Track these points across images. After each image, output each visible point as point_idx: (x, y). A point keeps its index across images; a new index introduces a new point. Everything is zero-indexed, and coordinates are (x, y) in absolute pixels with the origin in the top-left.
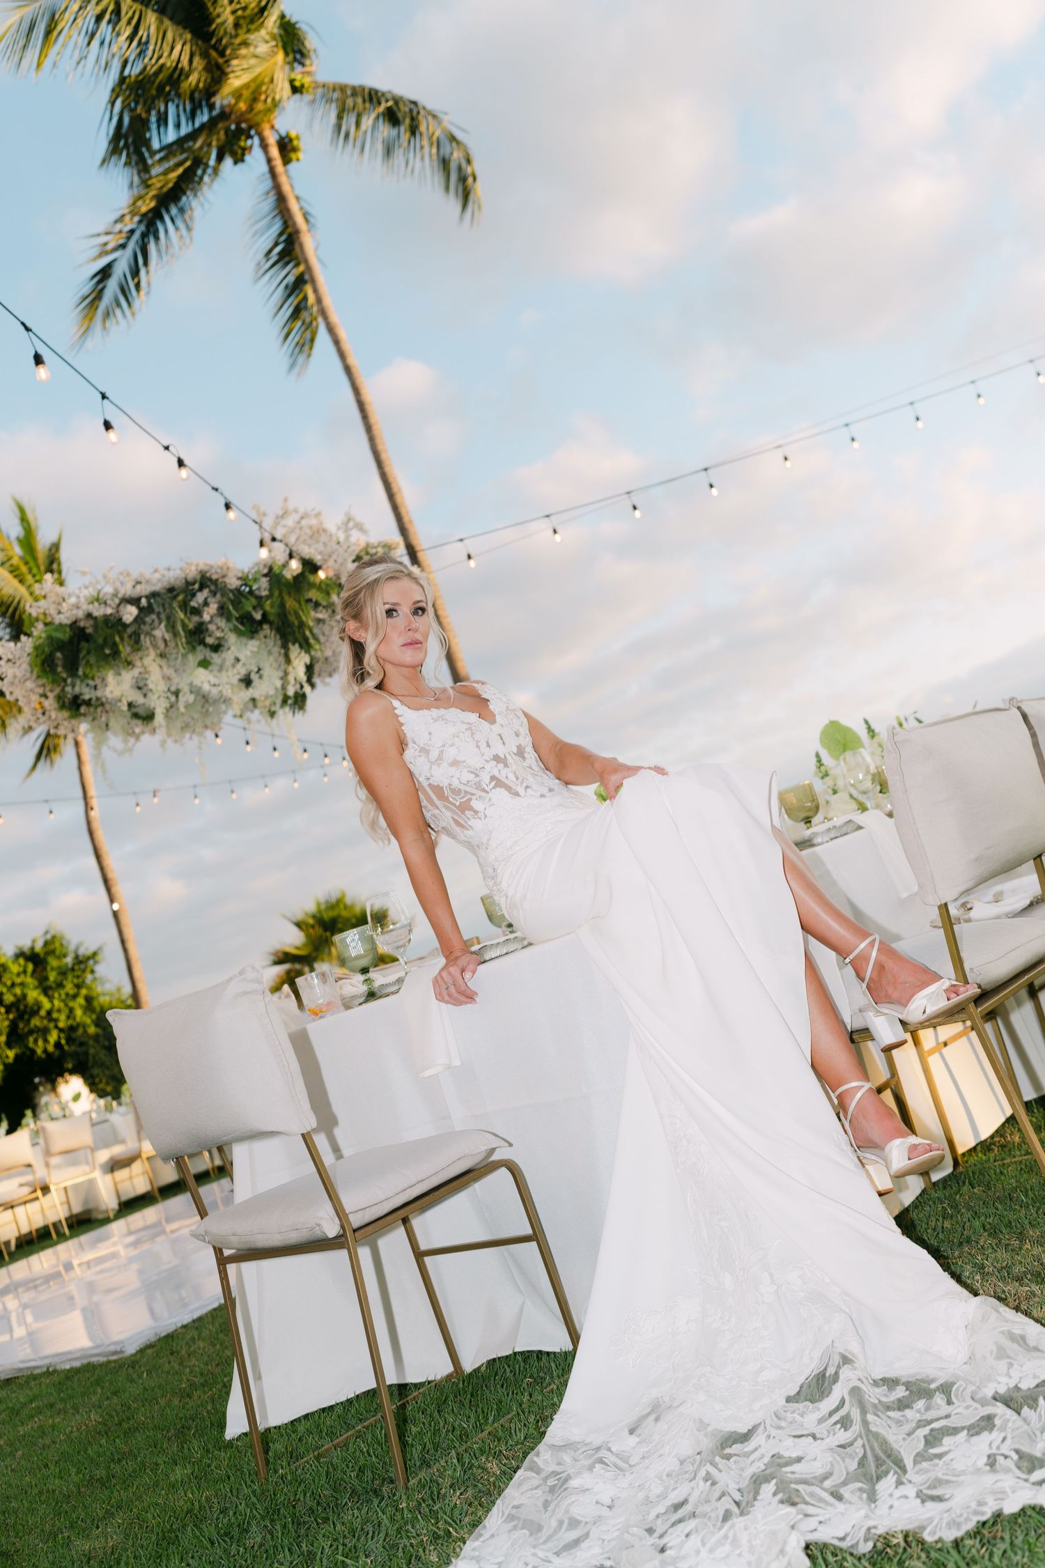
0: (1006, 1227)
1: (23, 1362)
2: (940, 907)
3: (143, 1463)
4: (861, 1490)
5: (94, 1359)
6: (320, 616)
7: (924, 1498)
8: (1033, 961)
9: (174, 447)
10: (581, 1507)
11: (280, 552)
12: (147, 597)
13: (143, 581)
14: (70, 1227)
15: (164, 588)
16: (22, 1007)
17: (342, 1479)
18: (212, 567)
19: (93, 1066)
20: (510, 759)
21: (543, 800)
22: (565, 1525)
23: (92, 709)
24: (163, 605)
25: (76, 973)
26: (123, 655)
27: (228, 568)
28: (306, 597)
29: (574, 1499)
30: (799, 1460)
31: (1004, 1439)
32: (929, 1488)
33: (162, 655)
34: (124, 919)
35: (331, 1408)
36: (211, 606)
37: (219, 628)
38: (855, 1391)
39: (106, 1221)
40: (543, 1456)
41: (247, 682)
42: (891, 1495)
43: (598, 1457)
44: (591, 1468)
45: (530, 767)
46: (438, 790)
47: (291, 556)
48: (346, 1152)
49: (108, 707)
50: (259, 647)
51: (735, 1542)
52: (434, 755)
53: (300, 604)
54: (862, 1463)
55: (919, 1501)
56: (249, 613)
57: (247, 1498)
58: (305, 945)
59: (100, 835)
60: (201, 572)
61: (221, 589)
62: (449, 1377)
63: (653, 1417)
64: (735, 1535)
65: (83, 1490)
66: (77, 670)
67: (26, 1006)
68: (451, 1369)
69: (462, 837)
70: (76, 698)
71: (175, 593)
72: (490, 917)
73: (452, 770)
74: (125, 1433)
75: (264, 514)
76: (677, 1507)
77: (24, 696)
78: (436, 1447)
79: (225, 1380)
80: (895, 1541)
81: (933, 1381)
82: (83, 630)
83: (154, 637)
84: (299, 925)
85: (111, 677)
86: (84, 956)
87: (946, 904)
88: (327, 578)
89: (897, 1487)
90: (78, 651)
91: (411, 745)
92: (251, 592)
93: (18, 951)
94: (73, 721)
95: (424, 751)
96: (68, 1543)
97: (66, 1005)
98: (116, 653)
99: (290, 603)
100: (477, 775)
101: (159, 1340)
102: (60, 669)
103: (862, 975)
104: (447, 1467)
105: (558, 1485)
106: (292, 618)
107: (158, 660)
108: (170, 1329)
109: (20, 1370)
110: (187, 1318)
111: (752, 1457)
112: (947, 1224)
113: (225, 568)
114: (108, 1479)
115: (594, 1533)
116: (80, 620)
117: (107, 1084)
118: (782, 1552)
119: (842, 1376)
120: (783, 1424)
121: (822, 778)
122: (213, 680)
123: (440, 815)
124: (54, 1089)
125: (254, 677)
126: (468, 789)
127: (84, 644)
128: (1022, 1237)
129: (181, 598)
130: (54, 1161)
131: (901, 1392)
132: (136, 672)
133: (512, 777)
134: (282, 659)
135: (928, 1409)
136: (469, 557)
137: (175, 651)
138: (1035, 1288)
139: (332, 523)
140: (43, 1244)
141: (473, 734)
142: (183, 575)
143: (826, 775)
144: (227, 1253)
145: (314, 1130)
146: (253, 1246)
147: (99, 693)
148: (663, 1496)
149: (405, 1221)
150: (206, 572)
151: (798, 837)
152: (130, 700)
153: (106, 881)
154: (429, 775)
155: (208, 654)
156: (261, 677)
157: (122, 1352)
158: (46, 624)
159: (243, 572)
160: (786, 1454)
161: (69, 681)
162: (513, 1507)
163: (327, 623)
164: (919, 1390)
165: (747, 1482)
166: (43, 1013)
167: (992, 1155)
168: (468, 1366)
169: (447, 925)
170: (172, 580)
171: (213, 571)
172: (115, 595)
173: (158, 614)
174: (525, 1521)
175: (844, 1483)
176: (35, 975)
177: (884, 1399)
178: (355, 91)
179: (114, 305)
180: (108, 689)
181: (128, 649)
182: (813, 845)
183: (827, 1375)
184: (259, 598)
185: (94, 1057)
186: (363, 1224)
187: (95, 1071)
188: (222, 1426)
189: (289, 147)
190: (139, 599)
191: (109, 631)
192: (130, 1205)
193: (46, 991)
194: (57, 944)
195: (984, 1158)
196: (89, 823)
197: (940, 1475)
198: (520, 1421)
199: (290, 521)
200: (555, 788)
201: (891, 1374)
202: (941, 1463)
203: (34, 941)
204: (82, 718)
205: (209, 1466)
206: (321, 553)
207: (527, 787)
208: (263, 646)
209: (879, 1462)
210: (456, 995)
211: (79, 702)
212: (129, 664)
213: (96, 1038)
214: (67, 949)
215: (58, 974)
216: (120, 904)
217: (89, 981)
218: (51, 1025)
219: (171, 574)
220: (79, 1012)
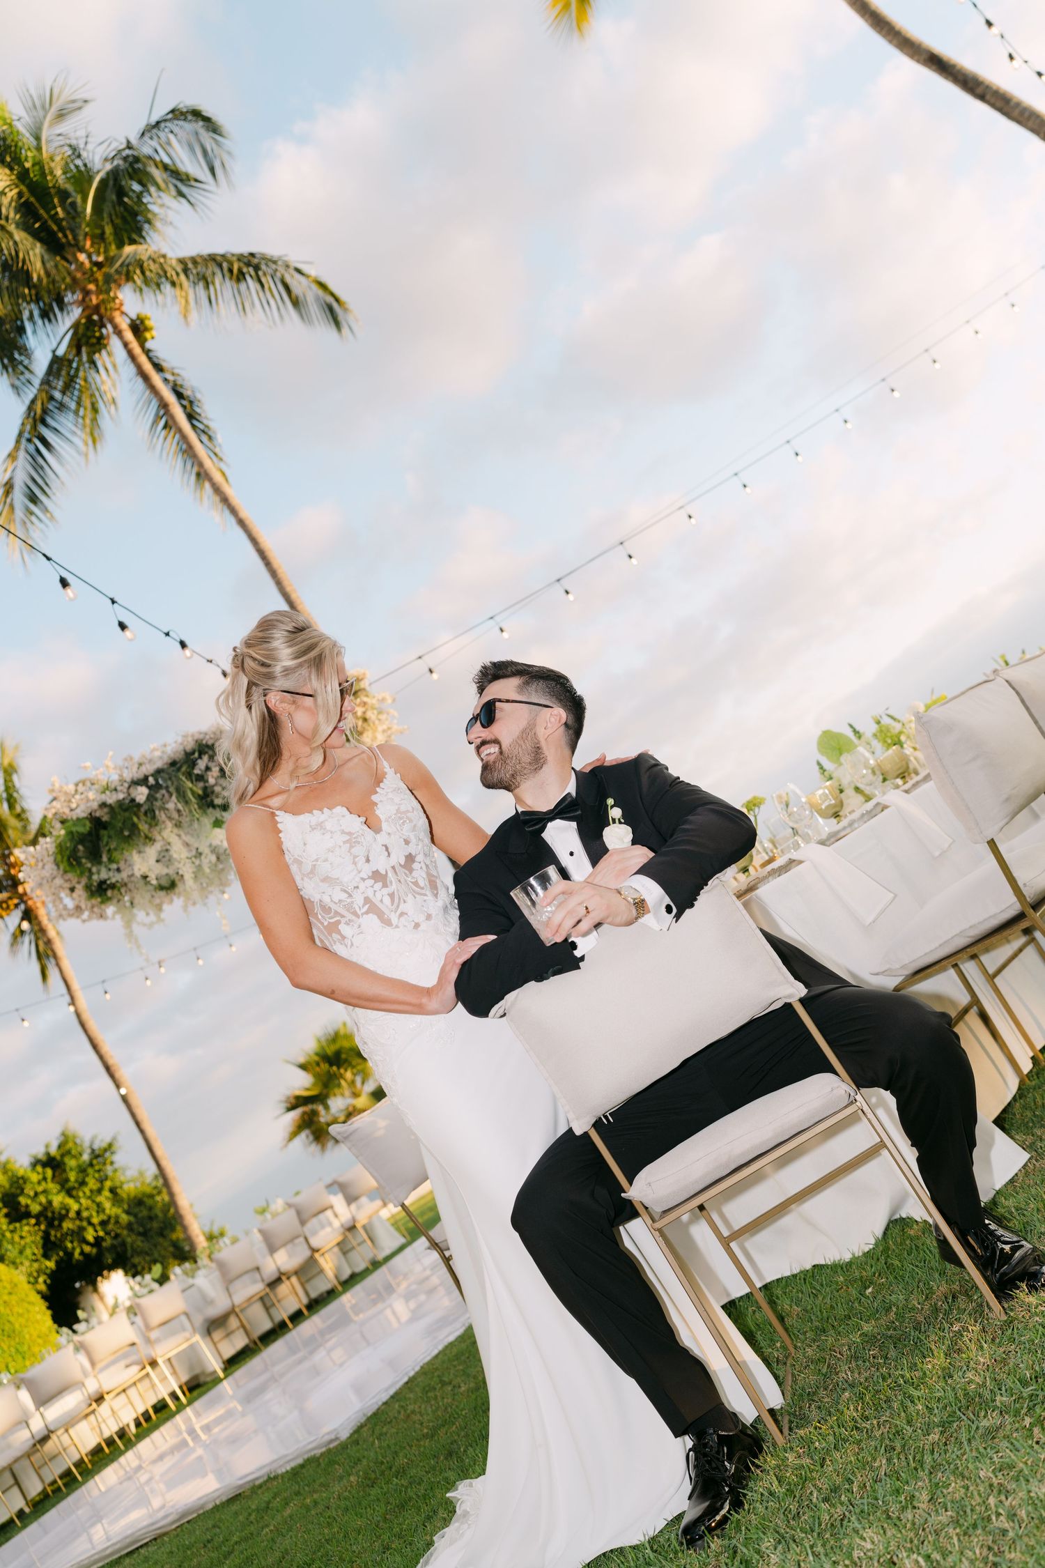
1: (241, 1479)
2: (988, 842)
9: (174, 632)
12: (152, 775)
13: (146, 761)
14: (186, 1394)
15: (167, 764)
16: (50, 1214)
18: (206, 734)
19: (132, 1256)
20: (391, 875)
23: (117, 891)
24: (170, 779)
25: (97, 1168)
26: (142, 833)
27: (221, 732)
33: (178, 825)
34: (134, 1101)
36: (214, 769)
39: (217, 1381)
49: (132, 885)
52: (307, 867)
58: (314, 1085)
60: (197, 741)
66: (101, 857)
67: (53, 1213)
70: (102, 883)
71: (178, 765)
73: (325, 888)
82: (100, 819)
83: (168, 809)
84: (303, 1067)
85: (135, 858)
86: (100, 1149)
90: (99, 840)
93: (33, 1160)
94: (102, 907)
95: (298, 862)
97: (93, 1201)
98: (135, 833)
100: (350, 896)
102: (84, 861)
107: (176, 830)
108: (375, 1408)
109: (241, 1486)
113: (218, 733)
116: (96, 811)
124: (96, 1290)
126: (340, 911)
127: (103, 833)
129: (184, 768)
130: (154, 1335)
132: (158, 846)
133: (387, 899)
137: (189, 818)
142: (181, 748)
147: (124, 875)
150: (202, 740)
152: (156, 873)
153: (108, 1068)
155: (218, 813)
157: (337, 1439)
158: (63, 822)
161: (94, 869)
166: (72, 1214)
170: (172, 755)
171: (208, 737)
172: (122, 781)
173: (167, 788)
176: (56, 1179)
179: (28, 515)
180: (133, 869)
181: (146, 826)
185: (132, 1247)
187: (136, 1260)
189: (142, 328)
190: (146, 778)
191: (127, 814)
193: (69, 1193)
194: (71, 1144)
203: (47, 1146)
204: (109, 902)
211: (105, 887)
212: (149, 839)
213: (129, 1227)
214: (81, 1146)
215: (78, 1173)
216: (126, 1088)
217: (110, 1173)
218: (85, 1224)
219: (169, 750)
220: (107, 1205)
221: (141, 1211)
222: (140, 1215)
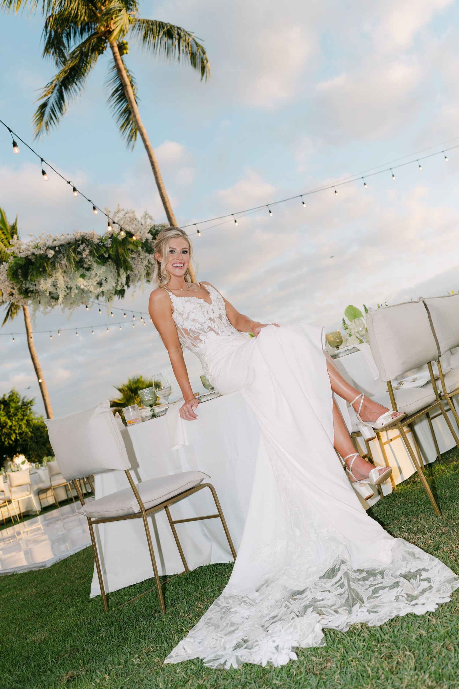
0: (411, 513)
2: (387, 382)
3: (56, 608)
4: (346, 610)
5: (33, 569)
6: (134, 256)
7: (369, 612)
8: (426, 406)
9: (72, 182)
10: (236, 619)
11: (116, 228)
12: (58, 246)
13: (57, 239)
14: (20, 518)
15: (66, 243)
17: (139, 611)
18: (87, 234)
19: (29, 450)
20: (216, 320)
21: (229, 337)
22: (229, 625)
23: (33, 294)
24: (66, 250)
25: (23, 410)
26: (48, 271)
27: (94, 235)
28: (127, 248)
29: (233, 615)
30: (323, 600)
31: (402, 590)
32: (372, 608)
33: (64, 272)
34: (44, 386)
35: (134, 585)
36: (86, 251)
37: (89, 260)
38: (346, 574)
39: (36, 515)
40: (221, 600)
41: (100, 284)
42: (357, 611)
43: (243, 601)
44: (240, 604)
45: (224, 323)
46: (186, 331)
47: (121, 230)
48: (143, 480)
49: (40, 294)
50: (106, 269)
51: (295, 627)
52: (185, 316)
53: (125, 251)
54: (347, 600)
55: (368, 613)
56: (103, 254)
57: (100, 619)
58: (123, 399)
59: (34, 349)
60: (82, 236)
61: (91, 244)
62: (183, 573)
63: (266, 585)
64: (295, 625)
65: (30, 618)
66: (28, 277)
68: (184, 570)
69: (194, 351)
70: (27, 289)
71: (71, 245)
72: (204, 385)
73: (192, 323)
74: (48, 597)
75: (110, 212)
76: (274, 618)
77: (4, 288)
78: (178, 599)
79: (90, 576)
80: (357, 627)
81: (377, 570)
82: (30, 260)
83: (61, 264)
84: (120, 390)
85: (42, 281)
86: (26, 402)
87: (390, 381)
88: (136, 240)
89: (360, 608)
90: (28, 269)
91: (175, 311)
92: (104, 245)
94: (25, 299)
95: (181, 314)
96: (25, 638)
97: (18, 423)
98: (45, 270)
99: (121, 250)
100: (202, 326)
101: (61, 561)
102: (20, 277)
103: (357, 410)
104: (182, 606)
105: (227, 610)
106: (121, 257)
107: (63, 274)
108: (66, 557)
110: (72, 553)
111: (305, 600)
112: (388, 513)
113: (92, 234)
114: (41, 613)
115: (241, 627)
116: (29, 256)
117: (36, 458)
118: (313, 631)
119: (341, 568)
120: (317, 587)
121: (345, 329)
122: (85, 284)
123: (186, 341)
124: (12, 460)
125: (103, 282)
126: (199, 331)
127: (31, 266)
128: (417, 517)
129: (73, 247)
130: (13, 489)
131: (364, 574)
132: (53, 279)
133: (216, 327)
134: (116, 274)
135: (374, 580)
136: (198, 232)
137: (70, 270)
138: (421, 536)
139: (139, 215)
140: (8, 525)
141: (202, 308)
142: (74, 237)
143: (347, 328)
144: (93, 519)
145: (130, 469)
146: (104, 516)
147: (37, 288)
148: (268, 614)
149: (166, 507)
150: (84, 236)
151: (332, 354)
152: (50, 291)
153: (36, 370)
154: (182, 324)
155: (85, 272)
156: (107, 282)
157: (45, 566)
158: (14, 257)
159: (100, 237)
160: (318, 598)
161: (24, 282)
162: (208, 619)
163: (136, 259)
164: (371, 573)
165: (302, 608)
166: (8, 427)
167: (409, 486)
168: (191, 569)
169: (186, 386)
170: (69, 239)
171: (87, 236)
172: (45, 245)
173: (63, 254)
174: (213, 624)
175: (339, 608)
176: (5, 410)
177: (357, 577)
178: (153, 23)
179: (50, 119)
180: (41, 286)
181: (50, 269)
182: (338, 357)
183: (336, 568)
184: (107, 248)
185: (30, 446)
186: (149, 508)
188: (89, 593)
189: (123, 48)
190: (55, 247)
191: (42, 261)
192: (45, 509)
193: (9, 417)
194: (15, 397)
195: (406, 487)
196: (29, 344)
197: (377, 604)
198: (212, 588)
199: (121, 215)
200: (234, 332)
201: (361, 568)
202: (378, 599)
203: (4, 395)
204: (29, 298)
205: (83, 608)
206: (134, 229)
207: (223, 332)
208: (108, 268)
209: (354, 600)
210: (188, 416)
211: (28, 291)
212: (51, 276)
213: (31, 438)
214: (19, 399)
215: (15, 410)
216: (42, 380)
217: (28, 413)
218: (12, 432)
219: (69, 237)
220: (24, 426)
221: (38, 433)
222: (37, 434)
